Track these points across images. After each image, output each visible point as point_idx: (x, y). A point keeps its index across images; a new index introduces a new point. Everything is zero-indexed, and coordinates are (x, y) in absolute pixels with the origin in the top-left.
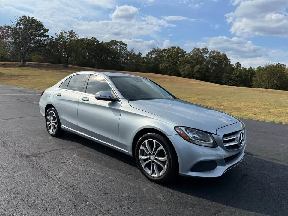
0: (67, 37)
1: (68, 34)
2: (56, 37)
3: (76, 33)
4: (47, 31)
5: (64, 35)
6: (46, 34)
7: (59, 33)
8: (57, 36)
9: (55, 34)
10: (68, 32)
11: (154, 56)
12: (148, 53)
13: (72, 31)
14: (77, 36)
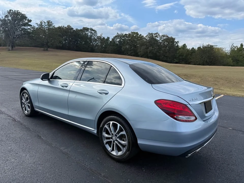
0: (45, 26)
1: (47, 24)
2: (36, 26)
3: (52, 23)
4: (30, 21)
5: (43, 24)
6: (29, 23)
7: (39, 23)
8: (38, 25)
9: (36, 24)
10: (46, 22)
11: (118, 40)
12: (113, 38)
13: (49, 21)
14: (53, 25)
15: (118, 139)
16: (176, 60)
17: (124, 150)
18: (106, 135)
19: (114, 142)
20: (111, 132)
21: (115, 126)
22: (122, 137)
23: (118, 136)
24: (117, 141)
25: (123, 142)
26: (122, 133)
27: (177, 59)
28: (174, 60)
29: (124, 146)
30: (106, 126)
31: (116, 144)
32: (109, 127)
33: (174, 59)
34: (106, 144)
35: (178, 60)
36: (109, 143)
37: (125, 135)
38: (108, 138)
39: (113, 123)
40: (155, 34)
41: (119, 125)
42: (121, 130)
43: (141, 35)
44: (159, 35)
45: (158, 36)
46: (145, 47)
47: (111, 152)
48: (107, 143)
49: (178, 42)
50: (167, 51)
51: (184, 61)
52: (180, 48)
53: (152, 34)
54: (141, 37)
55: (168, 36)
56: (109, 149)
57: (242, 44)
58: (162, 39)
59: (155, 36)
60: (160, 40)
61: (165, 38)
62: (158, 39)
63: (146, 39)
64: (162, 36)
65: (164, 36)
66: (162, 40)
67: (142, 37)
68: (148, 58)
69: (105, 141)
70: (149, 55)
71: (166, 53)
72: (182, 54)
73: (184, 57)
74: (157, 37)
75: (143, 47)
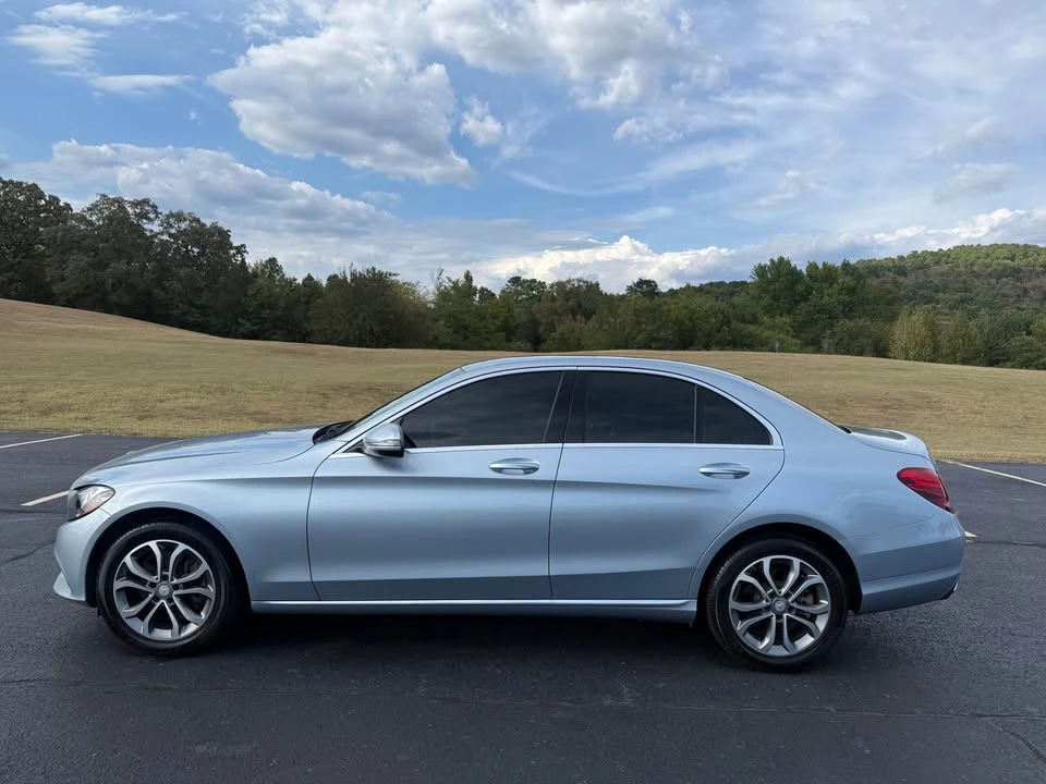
16: (248, 325)
27: (248, 320)
28: (240, 324)
33: (240, 320)
35: (255, 325)
40: (135, 204)
43: (55, 200)
44: (156, 212)
45: (152, 216)
46: (84, 260)
49: (241, 250)
50: (203, 284)
51: (281, 329)
52: (255, 275)
53: (119, 201)
54: (59, 211)
55: (198, 220)
57: (468, 272)
58: (173, 231)
59: (136, 215)
60: (162, 234)
61: (184, 225)
62: (155, 227)
63: (91, 223)
64: (171, 215)
65: (179, 217)
66: (171, 235)
67: (63, 209)
68: (110, 312)
70: (113, 298)
71: (200, 290)
72: (270, 296)
73: (279, 313)
74: (150, 220)
75: (77, 261)
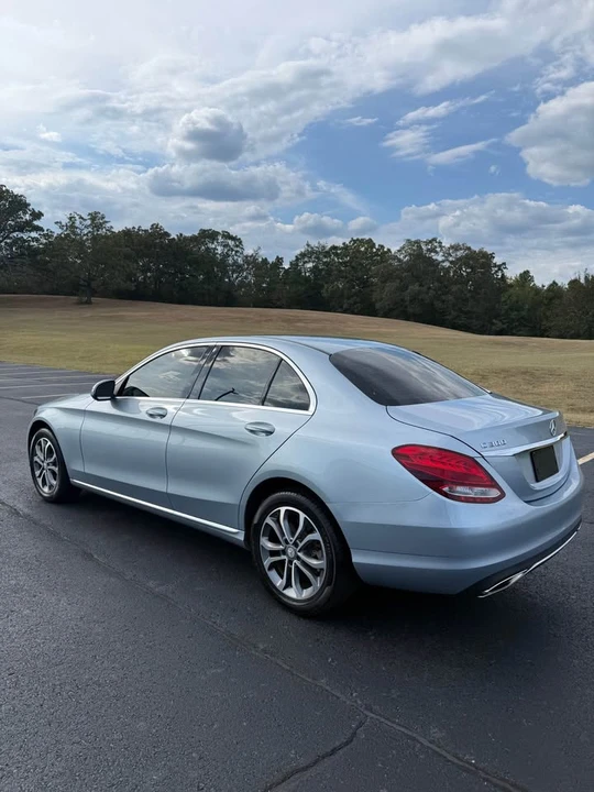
15: (300, 554)
16: (499, 323)
17: (318, 583)
18: (270, 546)
19: (290, 562)
20: (283, 534)
21: (292, 519)
22: (311, 549)
23: (301, 545)
24: (298, 558)
25: (313, 562)
26: (310, 537)
27: (500, 320)
28: (493, 324)
29: (316, 572)
30: (269, 520)
31: (296, 567)
32: (278, 521)
33: (494, 321)
34: (270, 569)
35: (504, 324)
36: (279, 566)
37: (318, 542)
38: (274, 553)
39: (287, 510)
40: (427, 243)
41: (302, 516)
42: (308, 530)
43: (382, 247)
44: (440, 246)
45: (438, 249)
46: (396, 283)
47: (285, 588)
48: (273, 566)
49: (500, 267)
50: (469, 295)
51: (525, 326)
52: (511, 286)
53: (418, 242)
54: (384, 254)
55: (469, 248)
56: (279, 582)
58: (451, 259)
59: (428, 250)
60: (443, 261)
61: (459, 253)
62: (440, 258)
63: (399, 260)
64: (452, 247)
65: (456, 248)
66: (451, 262)
67: (386, 252)
68: (407, 319)
69: (267, 562)
70: (410, 310)
71: (467, 300)
72: (517, 302)
73: (524, 313)
74: (437, 252)
75: (391, 286)
